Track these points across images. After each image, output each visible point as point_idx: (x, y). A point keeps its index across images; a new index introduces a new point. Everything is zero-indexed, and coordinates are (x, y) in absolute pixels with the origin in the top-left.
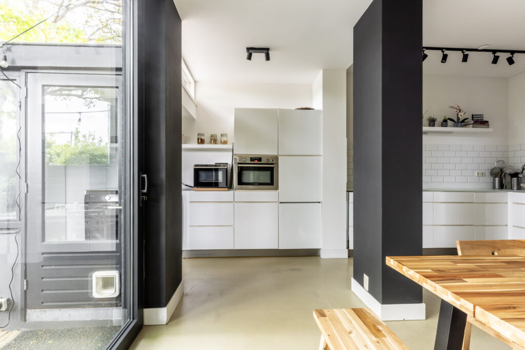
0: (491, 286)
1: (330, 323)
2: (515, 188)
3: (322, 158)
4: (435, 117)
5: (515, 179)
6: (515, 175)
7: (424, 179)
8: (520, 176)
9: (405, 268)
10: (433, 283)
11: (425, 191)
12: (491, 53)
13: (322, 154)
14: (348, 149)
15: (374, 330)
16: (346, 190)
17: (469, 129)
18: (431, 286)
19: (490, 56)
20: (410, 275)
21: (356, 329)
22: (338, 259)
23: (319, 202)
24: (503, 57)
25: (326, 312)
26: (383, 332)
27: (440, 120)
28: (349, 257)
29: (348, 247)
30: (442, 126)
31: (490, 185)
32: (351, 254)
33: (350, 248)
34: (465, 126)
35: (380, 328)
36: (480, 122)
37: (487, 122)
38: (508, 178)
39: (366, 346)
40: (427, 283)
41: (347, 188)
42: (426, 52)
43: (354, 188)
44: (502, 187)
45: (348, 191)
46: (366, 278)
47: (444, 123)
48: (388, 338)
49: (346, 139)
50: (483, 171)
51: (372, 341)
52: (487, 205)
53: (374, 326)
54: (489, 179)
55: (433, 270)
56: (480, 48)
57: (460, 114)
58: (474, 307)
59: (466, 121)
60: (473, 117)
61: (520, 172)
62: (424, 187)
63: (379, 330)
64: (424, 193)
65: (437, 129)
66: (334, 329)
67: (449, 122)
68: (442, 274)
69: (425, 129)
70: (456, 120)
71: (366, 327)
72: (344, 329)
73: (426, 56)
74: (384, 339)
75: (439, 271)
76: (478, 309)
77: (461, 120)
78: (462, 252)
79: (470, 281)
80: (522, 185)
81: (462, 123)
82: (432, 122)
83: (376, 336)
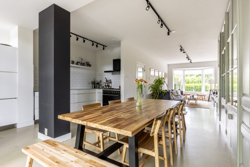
0: (91, 116)
1: (33, 150)
2: (98, 88)
3: (18, 74)
4: (74, 61)
5: (98, 85)
6: (98, 84)
7: (71, 85)
8: (99, 84)
9: (66, 118)
10: (76, 120)
11: (71, 90)
12: (92, 42)
13: (17, 71)
14: (34, 70)
15: (53, 145)
16: (33, 91)
17: (85, 67)
18: (75, 121)
19: (91, 43)
20: (67, 120)
21: (45, 147)
22: (28, 126)
23: (15, 98)
24: (95, 44)
25: (29, 147)
26: (57, 144)
27: (76, 62)
28: (35, 124)
29: (34, 119)
30: (76, 64)
31: (91, 87)
32: (36, 122)
33: (35, 119)
34: (84, 65)
35: (56, 143)
36: (89, 65)
37: (91, 65)
38: (96, 84)
39: (51, 151)
40: (73, 120)
41: (34, 90)
42: (71, 34)
43: (39, 90)
44: (95, 88)
45: (34, 91)
46: (46, 130)
47: (77, 63)
48: (59, 145)
49: (33, 65)
50: (89, 82)
51: (53, 149)
52: (90, 94)
53: (54, 144)
54: (91, 85)
55: (75, 116)
56: (89, 39)
57: (82, 61)
58: (87, 123)
59: (84, 64)
60: (86, 63)
61: (99, 82)
62: (71, 88)
63: (56, 144)
64: (71, 91)
65: (74, 65)
66: (35, 151)
67: (79, 63)
68: (78, 116)
69: (71, 65)
70: (81, 63)
71: (50, 145)
72: (40, 150)
73: (71, 36)
74: (58, 146)
75: (77, 116)
76: (88, 123)
77: (83, 63)
78: (83, 109)
79: (86, 117)
80: (100, 87)
81: (83, 64)
82: (73, 62)
83: (55, 146)
